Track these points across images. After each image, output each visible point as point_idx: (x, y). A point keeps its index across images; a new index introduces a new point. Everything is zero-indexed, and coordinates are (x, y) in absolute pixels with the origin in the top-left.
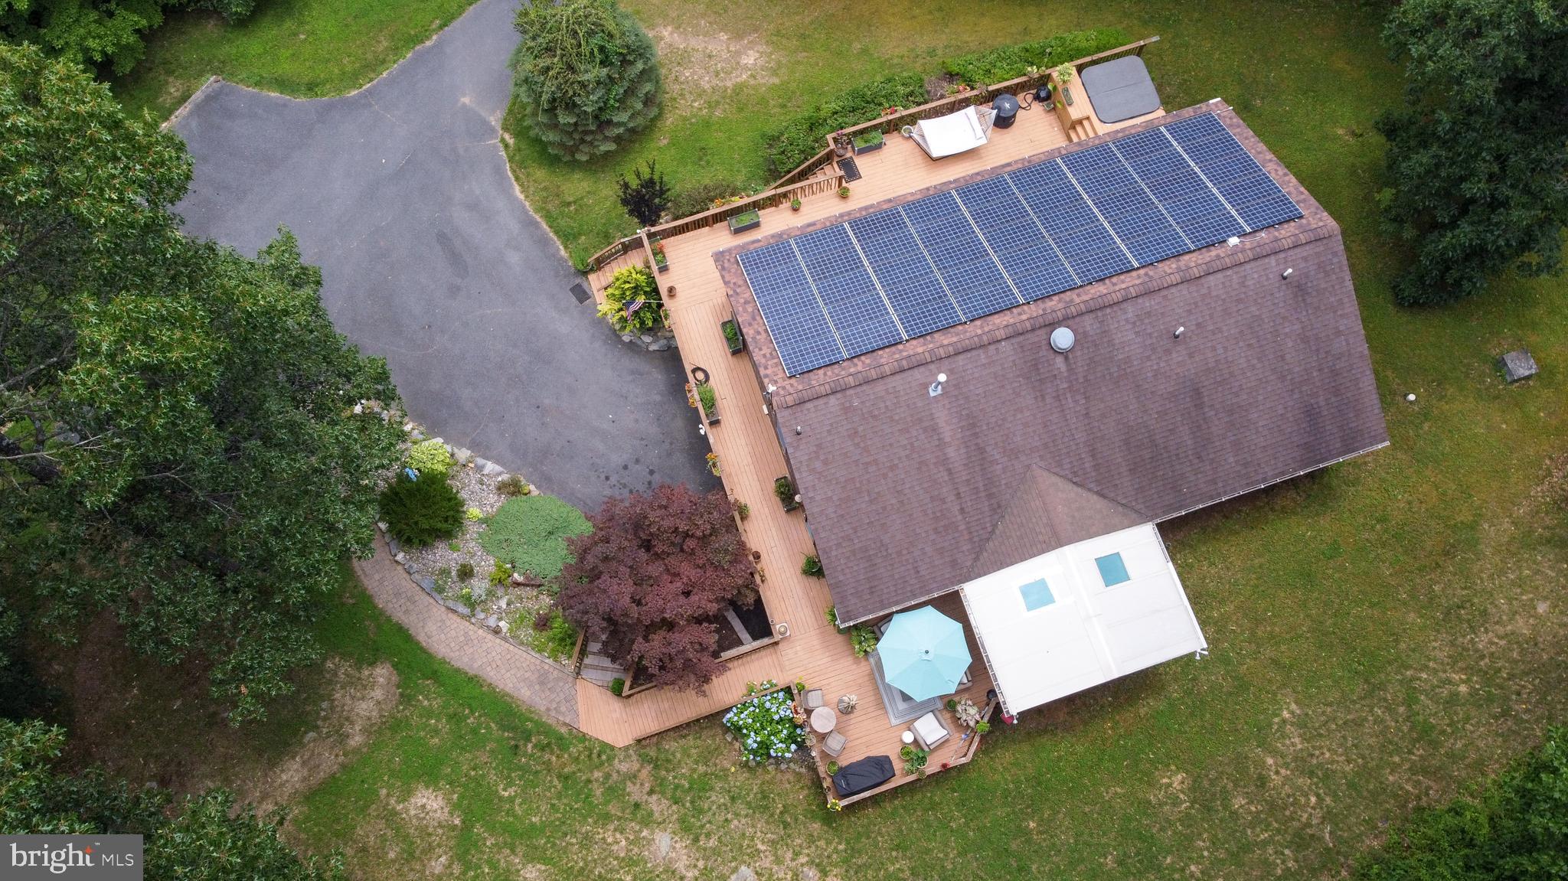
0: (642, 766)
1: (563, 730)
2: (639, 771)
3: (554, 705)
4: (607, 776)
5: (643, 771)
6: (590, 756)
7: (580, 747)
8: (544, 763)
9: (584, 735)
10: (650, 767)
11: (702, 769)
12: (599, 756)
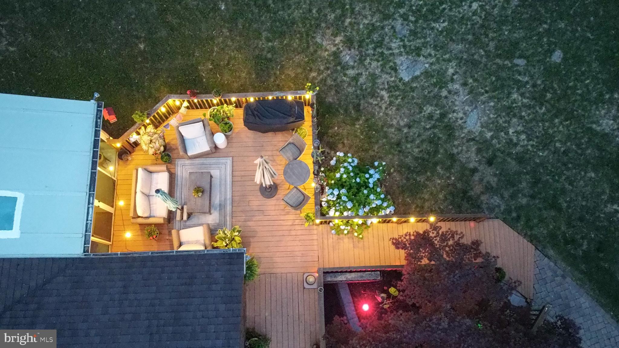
0: (479, 197)
1: (551, 252)
2: (482, 193)
3: (558, 279)
4: (513, 196)
5: (478, 192)
6: (528, 220)
7: (535, 231)
8: (574, 227)
9: (531, 242)
10: (472, 193)
11: (421, 179)
12: (519, 217)
